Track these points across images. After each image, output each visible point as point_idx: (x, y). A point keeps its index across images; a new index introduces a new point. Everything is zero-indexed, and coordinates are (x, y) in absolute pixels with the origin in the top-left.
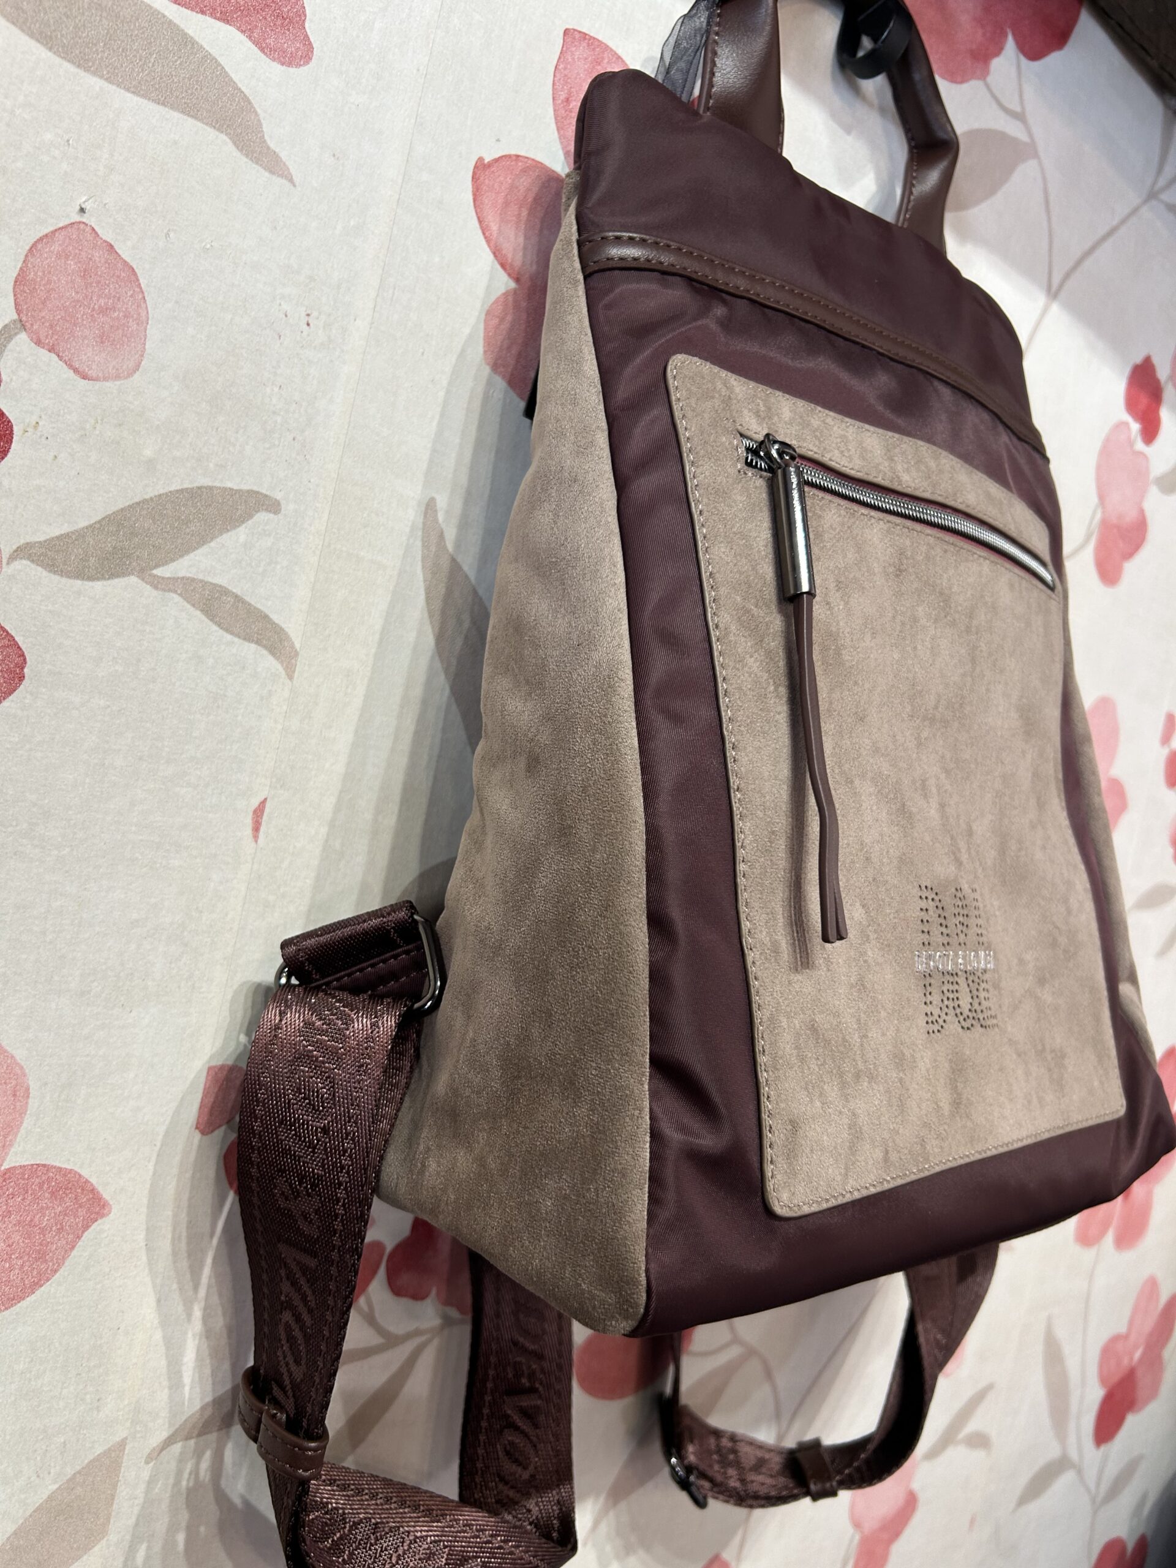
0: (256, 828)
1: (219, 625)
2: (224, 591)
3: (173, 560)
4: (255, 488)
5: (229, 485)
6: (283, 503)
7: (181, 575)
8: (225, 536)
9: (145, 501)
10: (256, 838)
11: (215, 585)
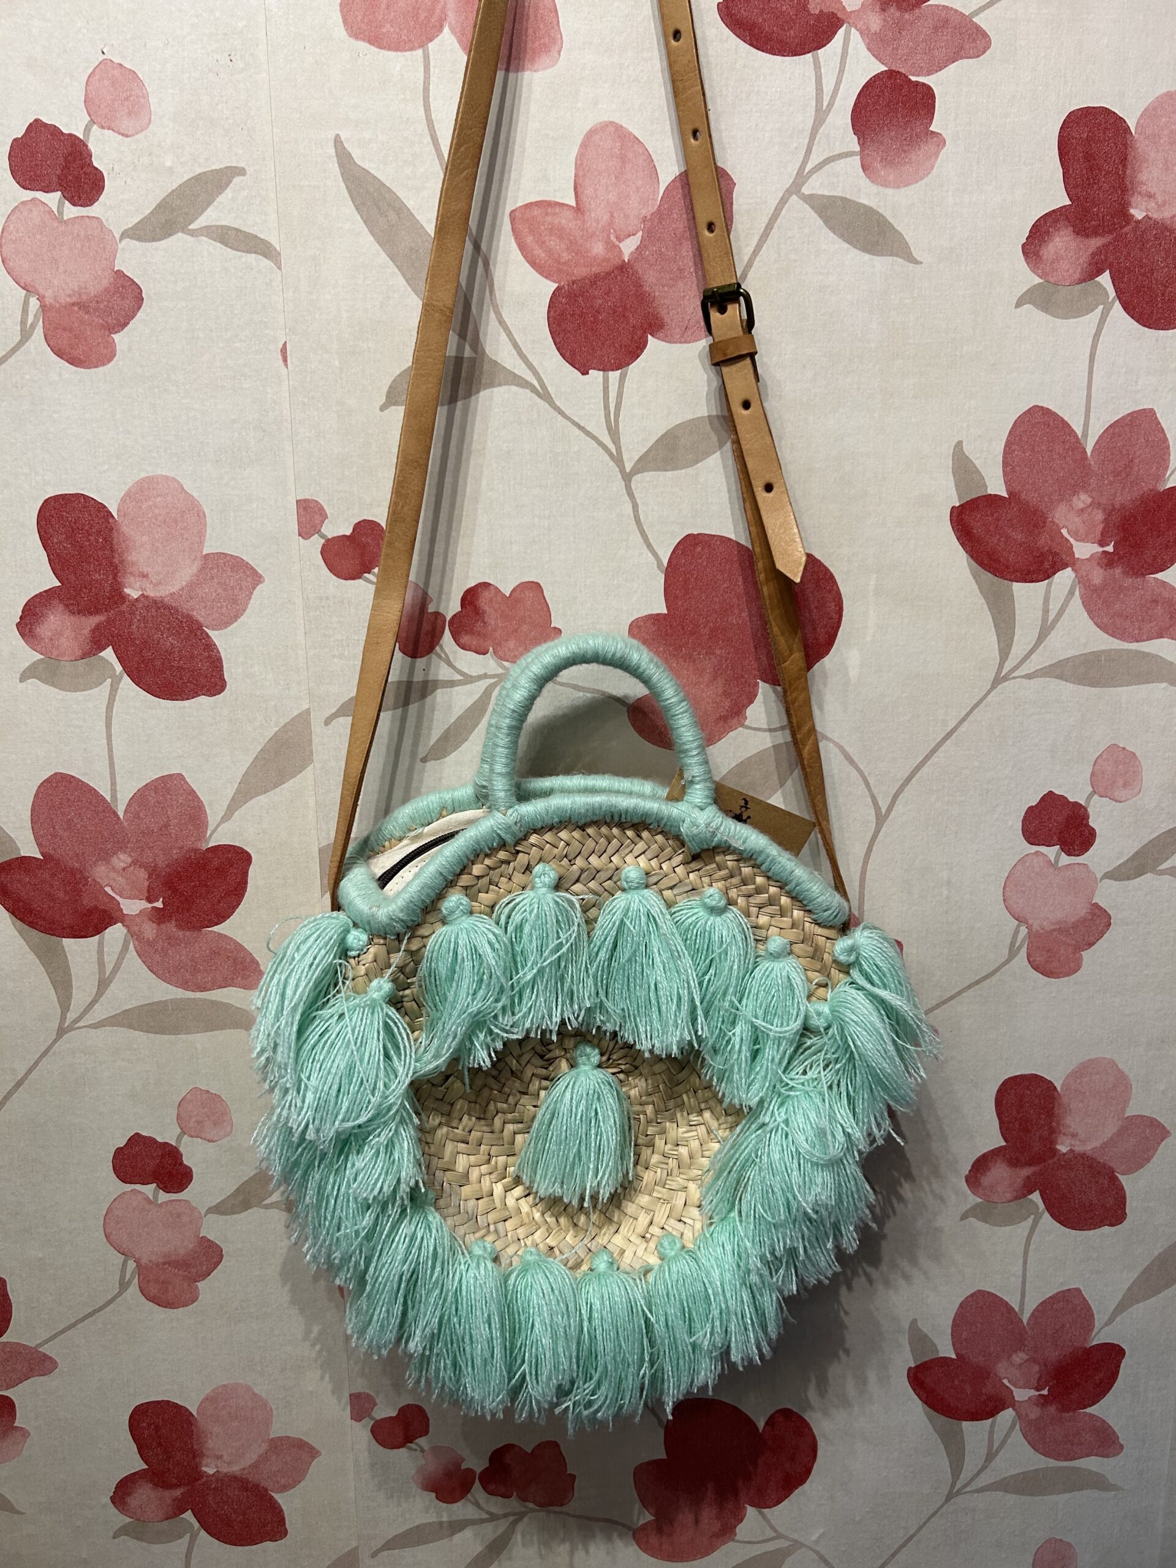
0: (285, 360)
1: (231, 248)
2: (229, 228)
3: (197, 218)
4: (229, 165)
5: (214, 168)
6: (246, 168)
7: (203, 225)
8: (220, 197)
9: (173, 191)
10: (286, 365)
11: (222, 226)
